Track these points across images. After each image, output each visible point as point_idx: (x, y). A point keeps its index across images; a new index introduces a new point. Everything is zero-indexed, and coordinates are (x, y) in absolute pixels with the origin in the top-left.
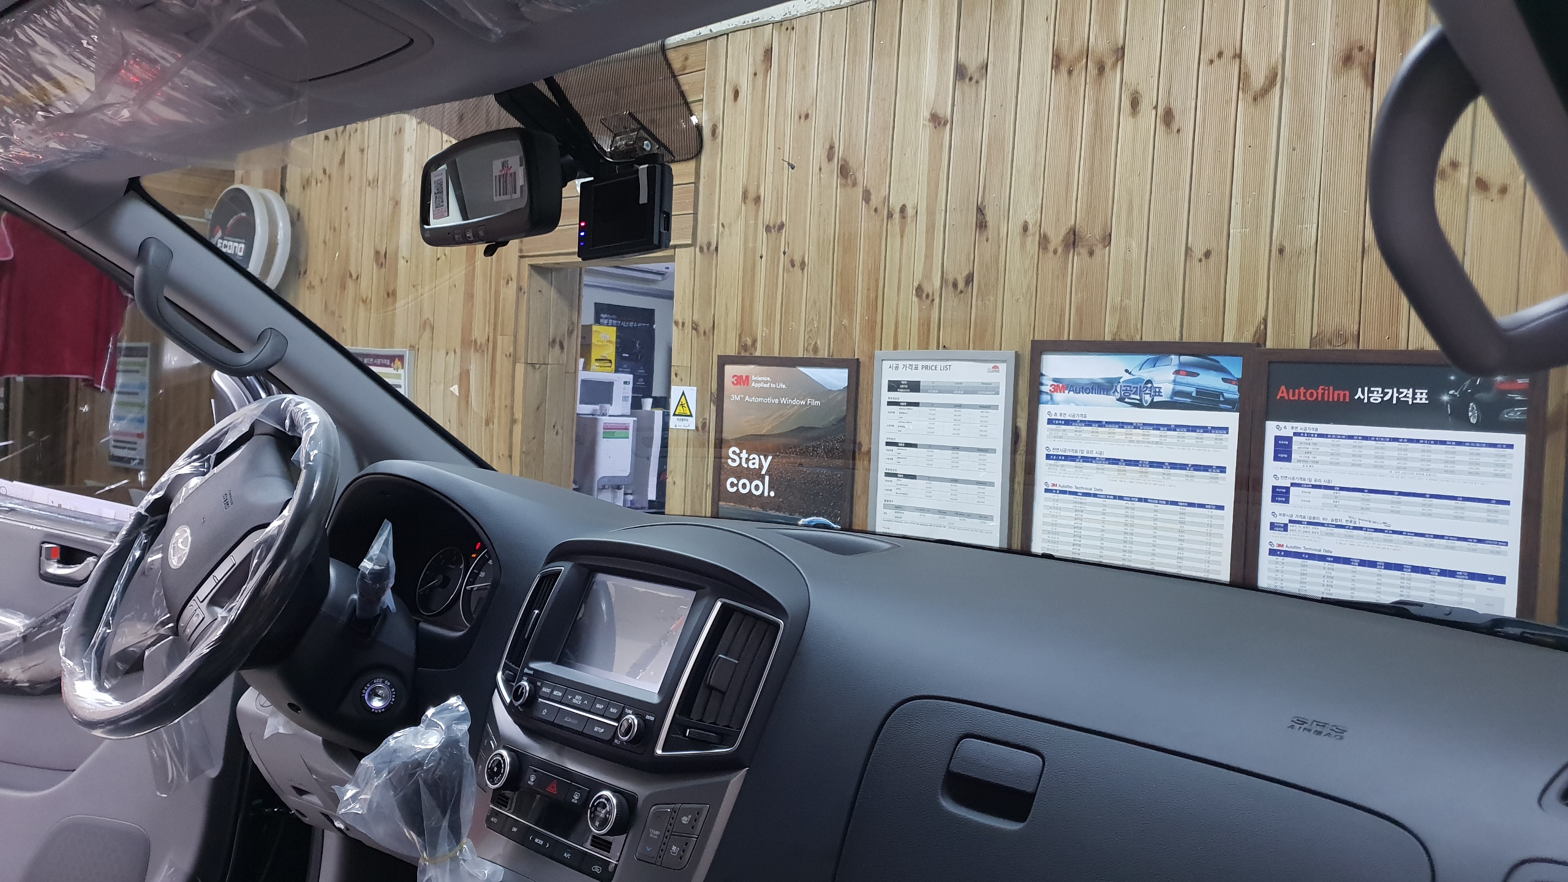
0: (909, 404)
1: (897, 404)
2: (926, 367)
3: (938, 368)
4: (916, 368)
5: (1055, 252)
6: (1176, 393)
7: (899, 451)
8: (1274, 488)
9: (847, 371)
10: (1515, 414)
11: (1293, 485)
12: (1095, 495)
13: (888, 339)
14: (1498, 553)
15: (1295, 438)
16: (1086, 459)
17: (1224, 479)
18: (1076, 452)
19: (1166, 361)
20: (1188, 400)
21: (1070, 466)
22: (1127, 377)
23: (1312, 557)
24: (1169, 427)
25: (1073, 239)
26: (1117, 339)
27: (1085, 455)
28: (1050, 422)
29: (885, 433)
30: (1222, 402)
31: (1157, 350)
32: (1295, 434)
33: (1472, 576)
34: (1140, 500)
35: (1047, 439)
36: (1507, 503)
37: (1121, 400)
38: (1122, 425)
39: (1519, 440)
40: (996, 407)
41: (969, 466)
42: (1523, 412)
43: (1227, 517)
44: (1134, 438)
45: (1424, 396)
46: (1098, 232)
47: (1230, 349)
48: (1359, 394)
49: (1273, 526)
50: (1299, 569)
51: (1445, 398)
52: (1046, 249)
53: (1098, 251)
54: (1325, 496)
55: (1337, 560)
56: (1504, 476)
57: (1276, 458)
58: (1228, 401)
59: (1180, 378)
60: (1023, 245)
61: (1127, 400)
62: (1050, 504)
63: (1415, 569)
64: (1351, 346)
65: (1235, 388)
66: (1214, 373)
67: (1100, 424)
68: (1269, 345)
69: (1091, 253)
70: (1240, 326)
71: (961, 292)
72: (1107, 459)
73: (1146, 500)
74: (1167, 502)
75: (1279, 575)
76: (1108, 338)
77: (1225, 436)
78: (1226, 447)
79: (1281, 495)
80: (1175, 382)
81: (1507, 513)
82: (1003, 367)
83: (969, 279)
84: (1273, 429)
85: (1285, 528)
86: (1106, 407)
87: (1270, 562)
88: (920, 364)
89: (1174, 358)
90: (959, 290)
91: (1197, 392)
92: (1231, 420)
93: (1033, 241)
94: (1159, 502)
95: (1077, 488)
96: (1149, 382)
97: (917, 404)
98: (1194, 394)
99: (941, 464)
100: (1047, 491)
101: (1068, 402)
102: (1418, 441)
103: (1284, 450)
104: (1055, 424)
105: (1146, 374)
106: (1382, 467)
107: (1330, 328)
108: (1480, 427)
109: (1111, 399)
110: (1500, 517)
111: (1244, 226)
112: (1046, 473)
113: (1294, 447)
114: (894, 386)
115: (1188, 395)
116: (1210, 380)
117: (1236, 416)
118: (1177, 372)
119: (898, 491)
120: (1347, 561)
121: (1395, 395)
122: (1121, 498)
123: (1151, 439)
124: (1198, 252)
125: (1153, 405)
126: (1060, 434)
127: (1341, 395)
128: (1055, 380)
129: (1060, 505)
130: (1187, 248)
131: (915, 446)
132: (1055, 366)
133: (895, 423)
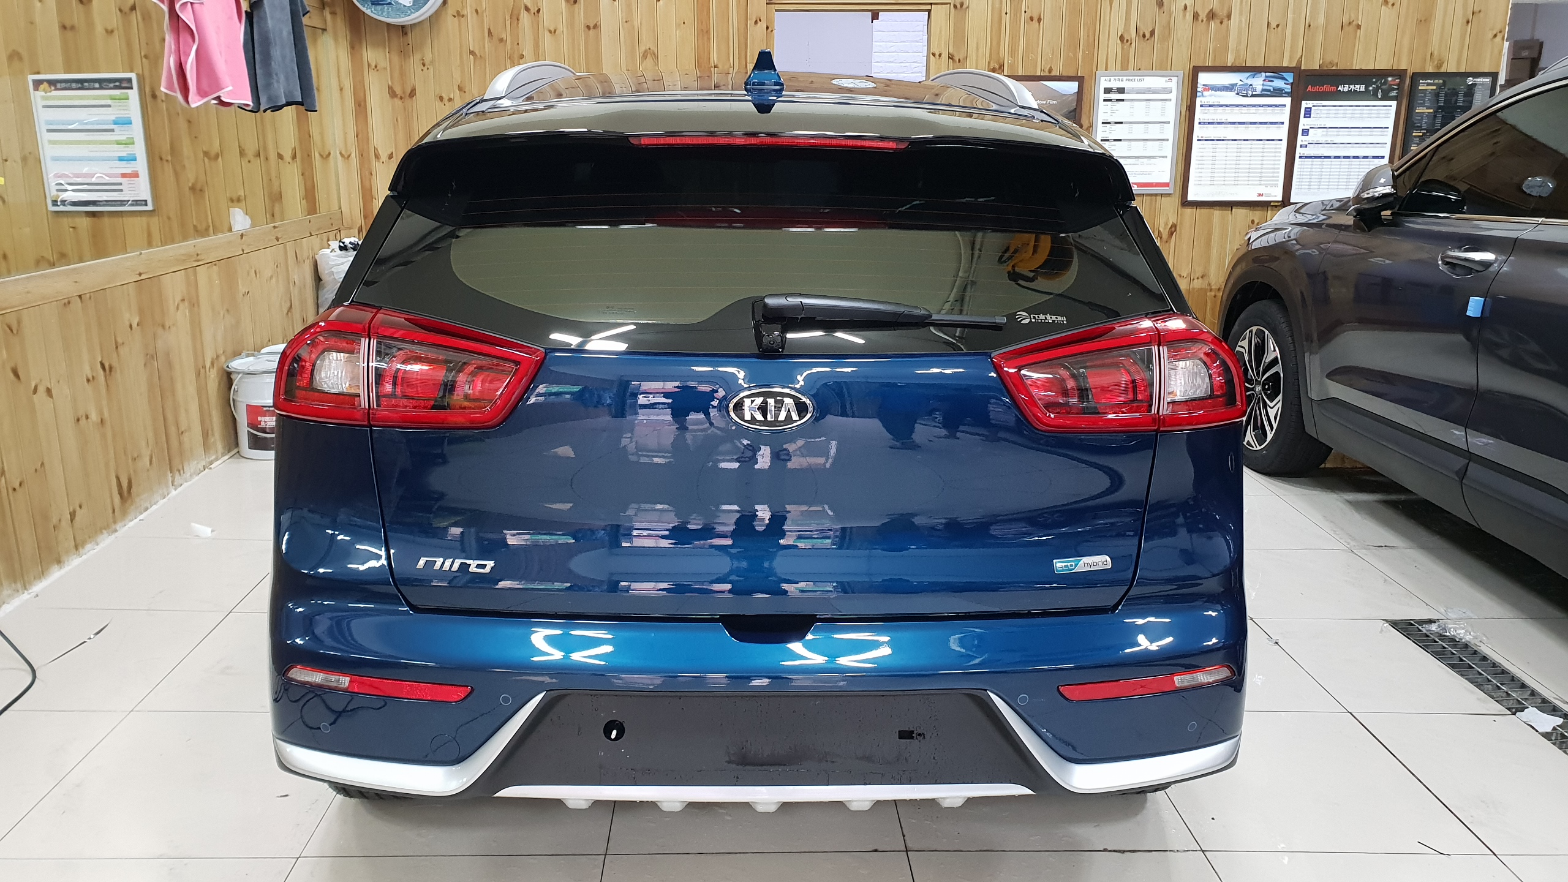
2: (1129, 80)
3: (1136, 80)
4: (1122, 81)
5: (1202, 21)
6: (1263, 90)
7: (1111, 127)
8: (1303, 130)
9: (1077, 83)
10: (1394, 94)
11: (1311, 128)
12: (1223, 140)
13: (1102, 65)
14: (1383, 147)
15: (1313, 108)
16: (1219, 123)
17: (1283, 127)
18: (1214, 120)
19: (1259, 75)
20: (1269, 93)
21: (1210, 127)
22: (1241, 83)
23: (1316, 157)
24: (1260, 106)
25: (1212, 15)
26: (1234, 65)
27: (1218, 121)
28: (1201, 106)
30: (1284, 93)
31: (1255, 70)
32: (1313, 106)
33: (1374, 157)
34: (1244, 140)
36: (1388, 128)
37: (1237, 94)
38: (1237, 106)
39: (1394, 103)
40: (1170, 100)
41: (1154, 132)
42: (1397, 93)
43: (1284, 145)
44: (1243, 112)
45: (1364, 88)
46: (1225, 13)
47: (1287, 69)
48: (1339, 88)
49: (1301, 146)
50: (1310, 163)
51: (1371, 88)
52: (1197, 19)
53: (1225, 21)
54: (1323, 131)
55: (1326, 157)
56: (1388, 117)
57: (1305, 117)
58: (1286, 93)
59: (1265, 83)
60: (1184, 16)
61: (1240, 94)
62: (1200, 147)
63: (1354, 157)
64: (1334, 68)
65: (1289, 87)
66: (1280, 80)
67: (1227, 106)
68: (1303, 68)
69: (1221, 23)
70: (1291, 58)
71: (1148, 39)
72: (1230, 122)
73: (1247, 140)
74: (1257, 140)
75: (1302, 167)
76: (1229, 65)
77: (1284, 108)
78: (1284, 113)
79: (1306, 132)
80: (1263, 85)
81: (1387, 132)
82: (1175, 80)
83: (1152, 33)
84: (1305, 104)
85: (1306, 146)
86: (1230, 98)
87: (1299, 161)
88: (1125, 78)
89: (1263, 74)
90: (1146, 38)
91: (1273, 89)
92: (1287, 101)
93: (1190, 15)
94: (1253, 140)
95: (1213, 137)
96: (1251, 85)
97: (1123, 100)
98: (1272, 90)
99: (1138, 131)
100: (1198, 140)
101: (1211, 96)
102: (1359, 106)
103: (1308, 113)
104: (1204, 107)
105: (1249, 81)
106: (1345, 117)
107: (1328, 59)
108: (1381, 99)
109: (1233, 94)
110: (1385, 133)
111: (1294, 14)
112: (1198, 131)
113: (1312, 112)
114: (1108, 91)
115: (1269, 91)
116: (1279, 84)
117: (1290, 99)
118: (1264, 80)
120: (1329, 157)
121: (1353, 88)
122: (1235, 140)
123: (1251, 112)
124: (1273, 25)
125: (1253, 96)
126: (1206, 111)
127: (1334, 88)
128: (1204, 85)
129: (1205, 147)
130: (1268, 22)
131: (1121, 123)
132: (1204, 78)
133: (1109, 112)
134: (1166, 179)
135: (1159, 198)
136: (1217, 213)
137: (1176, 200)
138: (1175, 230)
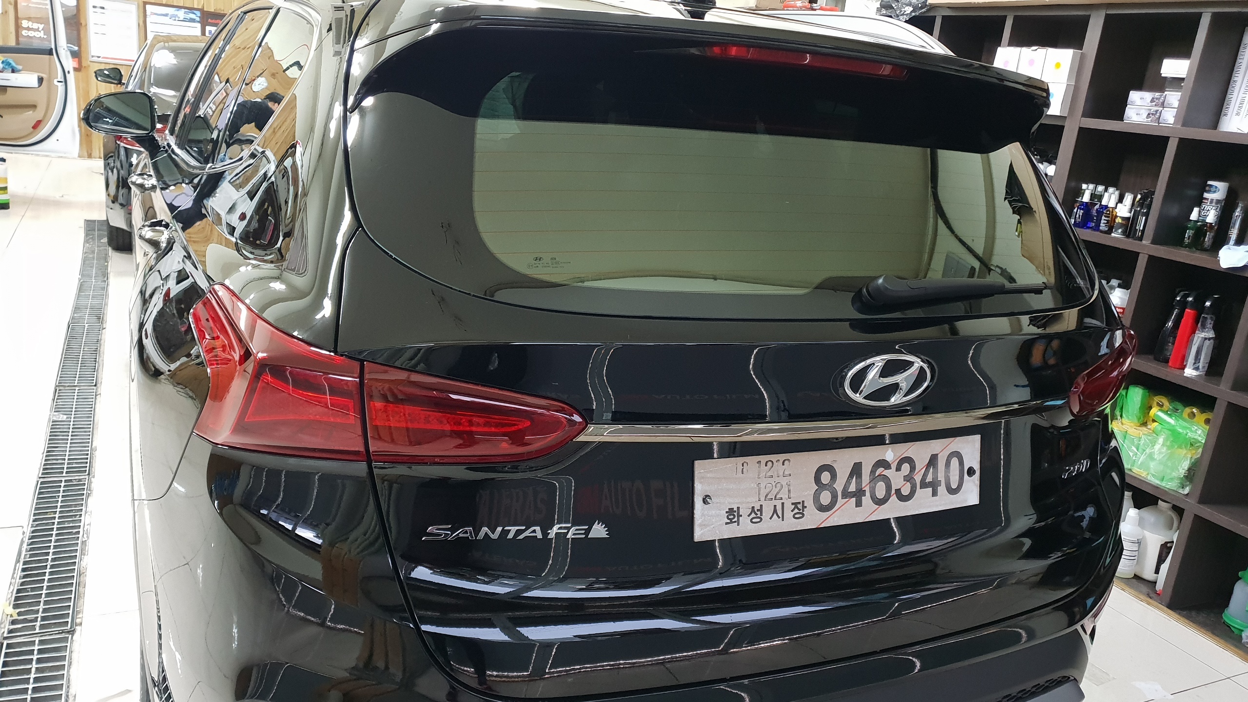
6: (184, 18)
7: (98, 26)
22: (171, 13)
28: (150, 22)
29: (92, 21)
30: (196, 21)
31: (179, 7)
35: (150, 26)
37: (170, 18)
47: (196, 10)
65: (199, 18)
89: (183, 10)
91: (190, 19)
92: (199, 25)
96: (177, 15)
97: (104, 13)
101: (155, 18)
109: (167, 18)
114: (94, 7)
116: (193, 16)
118: (184, 13)
125: (179, 20)
133: (96, 18)
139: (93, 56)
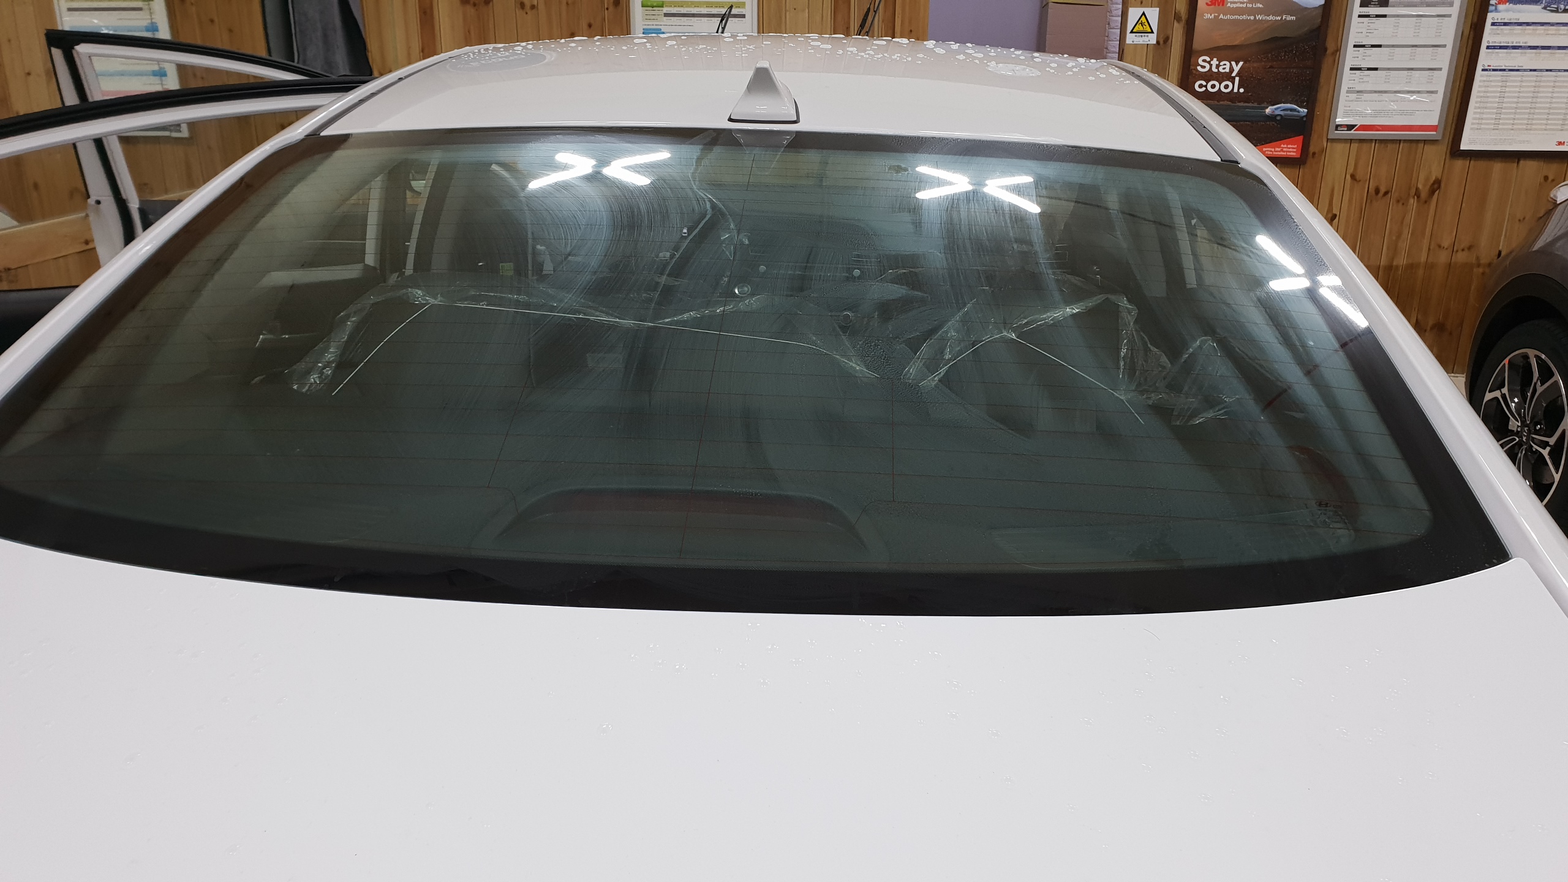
0: (1377, 16)
1: (1368, 16)
7: (1365, 51)
12: (1518, 70)
16: (1514, 48)
18: (1508, 43)
21: (1502, 53)
27: (1515, 44)
28: (1493, 24)
29: (1353, 38)
34: (1547, 70)
35: (1490, 36)
37: (1545, 8)
38: (1542, 24)
40: (1450, 16)
41: (1424, 58)
44: (1549, 32)
61: (1548, 8)
62: (1485, 79)
67: (1528, 24)
72: (1529, 47)
73: (1551, 70)
86: (1535, 13)
94: (1559, 70)
95: (1505, 66)
97: (1385, 16)
99: (1402, 58)
100: (1483, 70)
101: (1507, 10)
104: (1496, 25)
109: (1539, 7)
112: (1485, 58)
119: (1361, 80)
122: (1536, 70)
123: (1561, 32)
126: (1498, 32)
129: (1491, 79)
131: (1380, 46)
133: (1364, 31)
134: (1434, 121)
135: (1421, 145)
136: (1497, 167)
137: (1443, 149)
138: (1439, 187)
139: (1337, 127)
